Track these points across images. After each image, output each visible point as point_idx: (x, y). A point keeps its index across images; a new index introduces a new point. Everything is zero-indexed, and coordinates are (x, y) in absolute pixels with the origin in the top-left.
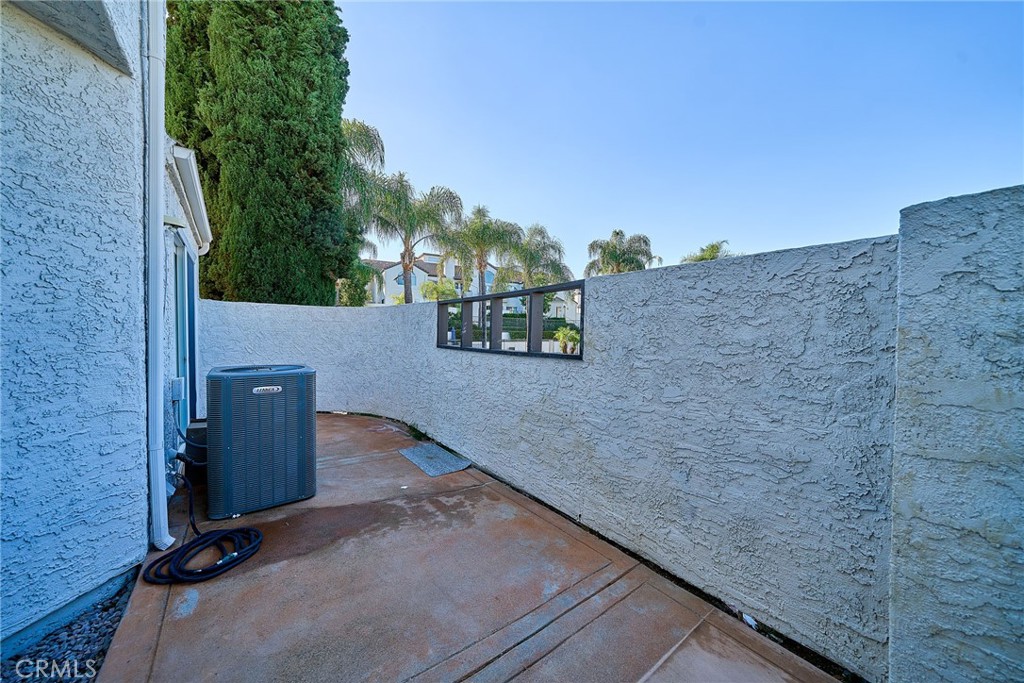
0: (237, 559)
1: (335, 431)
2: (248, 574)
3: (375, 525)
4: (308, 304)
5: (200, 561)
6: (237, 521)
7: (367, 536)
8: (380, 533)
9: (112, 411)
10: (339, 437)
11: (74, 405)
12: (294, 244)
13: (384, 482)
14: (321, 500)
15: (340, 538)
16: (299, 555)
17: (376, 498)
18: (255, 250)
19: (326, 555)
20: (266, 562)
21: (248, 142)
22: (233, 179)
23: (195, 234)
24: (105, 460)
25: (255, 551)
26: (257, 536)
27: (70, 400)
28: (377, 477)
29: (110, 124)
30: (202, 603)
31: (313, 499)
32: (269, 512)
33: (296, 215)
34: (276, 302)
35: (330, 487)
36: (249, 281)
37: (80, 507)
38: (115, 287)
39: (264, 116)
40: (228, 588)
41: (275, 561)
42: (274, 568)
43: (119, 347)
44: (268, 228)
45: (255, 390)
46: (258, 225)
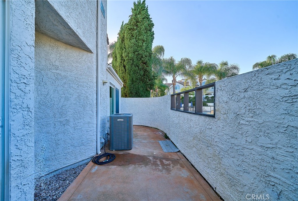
0: (108, 162)
1: (145, 132)
2: (108, 167)
3: (141, 163)
4: (143, 97)
5: (102, 160)
6: (114, 152)
7: (137, 166)
8: (141, 166)
9: (89, 123)
10: (145, 134)
11: (83, 121)
12: (140, 82)
13: (150, 150)
14: (132, 152)
15: (130, 164)
16: (120, 165)
17: (146, 155)
18: (132, 85)
19: (125, 168)
20: (113, 165)
21: (131, 60)
22: (128, 69)
23: (119, 83)
24: (88, 133)
25: (112, 161)
26: (114, 157)
27: (82, 120)
28: (149, 148)
29: (89, 64)
30: (97, 170)
31: (130, 150)
32: (120, 151)
33: (140, 75)
34: (136, 97)
35: (136, 148)
36: (131, 92)
37: (83, 142)
38: (90, 97)
39: (134, 53)
40: (103, 168)
41: (114, 165)
42: (113, 167)
43: (90, 109)
44: (134, 79)
45: (118, 120)
46: (133, 79)
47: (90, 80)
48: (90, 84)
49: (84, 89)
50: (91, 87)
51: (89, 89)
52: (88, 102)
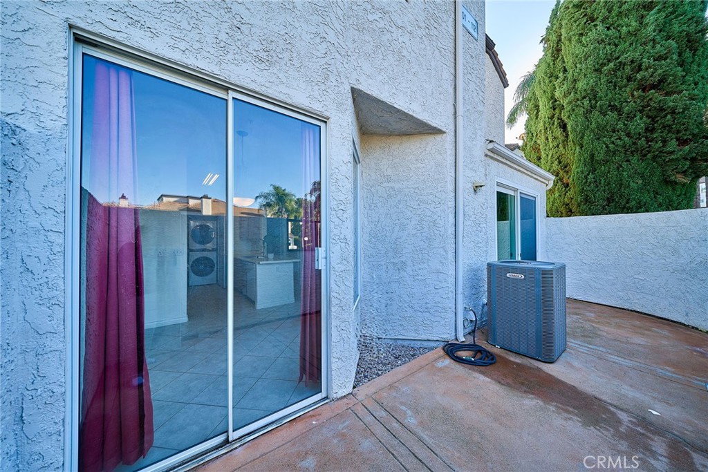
0: (472, 362)
1: (644, 335)
2: (470, 371)
3: (571, 409)
4: (647, 211)
5: (464, 354)
6: (496, 350)
7: (552, 408)
8: (566, 415)
9: (438, 272)
10: (638, 340)
11: (427, 267)
12: (628, 161)
13: (631, 393)
14: (553, 369)
15: (533, 394)
16: (500, 382)
17: (604, 398)
18: (591, 176)
19: (511, 394)
20: (482, 373)
21: (585, 97)
22: (574, 130)
23: (536, 179)
24: (436, 291)
25: (485, 365)
26: (492, 359)
27: (426, 265)
28: (631, 386)
30: (446, 367)
31: (551, 365)
32: (515, 354)
33: (628, 135)
34: (610, 213)
35: (572, 367)
36: (587, 200)
37: (429, 306)
39: (596, 70)
40: (459, 369)
41: (486, 376)
42: (482, 377)
43: (441, 246)
44: (600, 156)
45: (508, 275)
46: (592, 156)
47: (440, 189)
48: (440, 196)
49: (429, 206)
50: (443, 202)
51: (439, 205)
52: (436, 232)
